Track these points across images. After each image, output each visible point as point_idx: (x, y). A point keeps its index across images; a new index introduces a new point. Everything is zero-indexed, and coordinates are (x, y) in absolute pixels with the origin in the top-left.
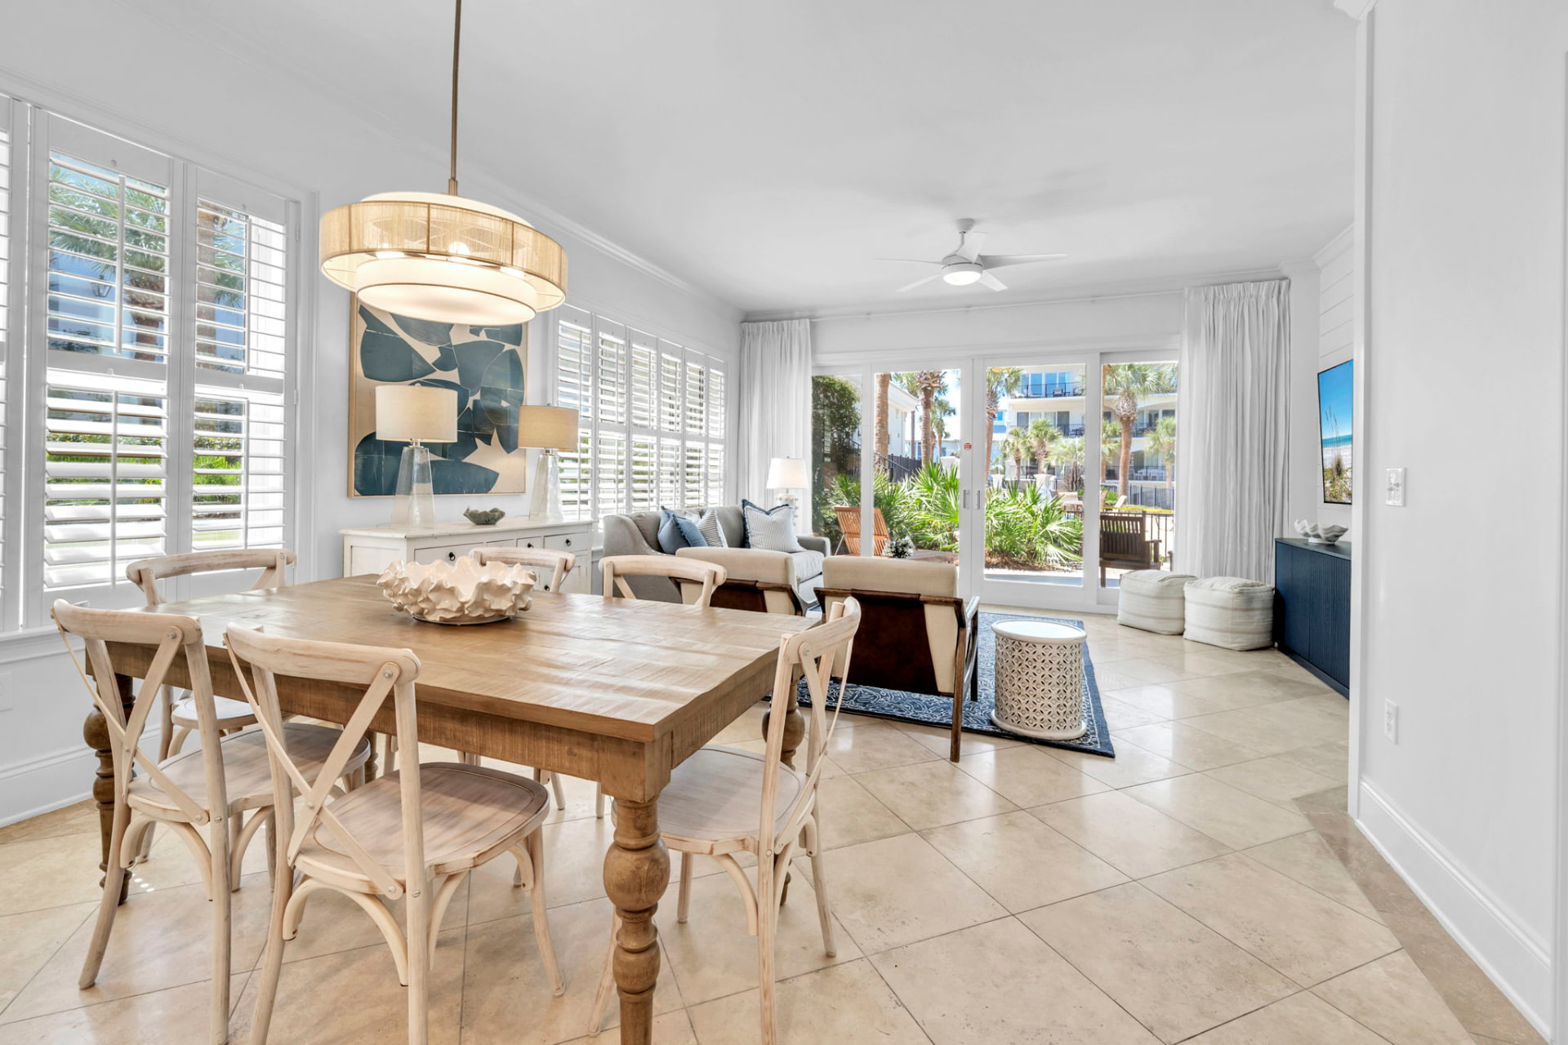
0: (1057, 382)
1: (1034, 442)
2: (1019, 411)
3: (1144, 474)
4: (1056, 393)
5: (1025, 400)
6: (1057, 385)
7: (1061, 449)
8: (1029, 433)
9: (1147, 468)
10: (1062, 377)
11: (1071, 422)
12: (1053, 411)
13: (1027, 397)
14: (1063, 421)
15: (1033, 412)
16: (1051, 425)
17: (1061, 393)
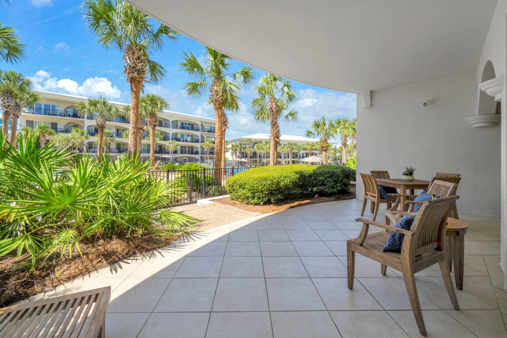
0: (51, 108)
2: (28, 119)
4: (50, 114)
5: (32, 114)
7: (62, 138)
9: (94, 148)
10: (54, 107)
11: (58, 127)
12: (48, 122)
13: (33, 113)
14: (54, 126)
15: (36, 120)
16: (49, 128)
17: (53, 114)
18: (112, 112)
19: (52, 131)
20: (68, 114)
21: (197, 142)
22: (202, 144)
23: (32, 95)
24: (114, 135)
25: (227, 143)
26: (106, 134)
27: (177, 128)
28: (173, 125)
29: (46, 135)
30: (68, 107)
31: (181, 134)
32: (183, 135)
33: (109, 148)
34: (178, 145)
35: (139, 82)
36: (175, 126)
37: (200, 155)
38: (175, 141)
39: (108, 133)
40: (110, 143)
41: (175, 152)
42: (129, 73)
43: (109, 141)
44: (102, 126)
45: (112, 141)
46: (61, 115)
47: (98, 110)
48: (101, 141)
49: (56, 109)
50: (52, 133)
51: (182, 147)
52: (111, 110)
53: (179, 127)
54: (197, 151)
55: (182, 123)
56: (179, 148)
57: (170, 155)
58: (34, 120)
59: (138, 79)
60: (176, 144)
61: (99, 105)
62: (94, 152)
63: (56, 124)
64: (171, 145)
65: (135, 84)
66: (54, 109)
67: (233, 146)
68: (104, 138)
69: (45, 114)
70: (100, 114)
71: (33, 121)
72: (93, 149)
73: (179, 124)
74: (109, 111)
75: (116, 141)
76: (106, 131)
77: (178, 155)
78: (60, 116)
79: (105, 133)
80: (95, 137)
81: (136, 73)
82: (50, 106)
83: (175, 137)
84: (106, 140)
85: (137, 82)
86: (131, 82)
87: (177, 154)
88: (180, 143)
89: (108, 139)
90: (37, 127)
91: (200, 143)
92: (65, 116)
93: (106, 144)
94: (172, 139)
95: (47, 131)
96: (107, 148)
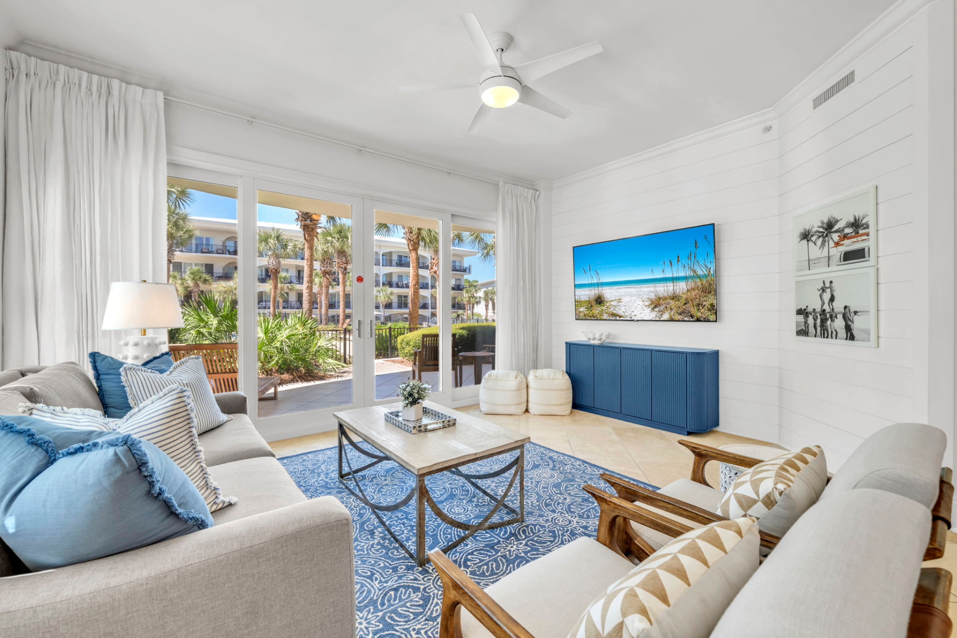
0: (204, 243)
1: (190, 283)
3: (264, 306)
4: (203, 250)
5: (180, 253)
6: (204, 246)
7: (223, 288)
8: (187, 277)
9: (266, 301)
10: (208, 239)
11: (215, 271)
12: (201, 263)
13: (181, 251)
14: (209, 268)
15: (185, 261)
16: (203, 273)
17: (206, 251)
18: (288, 250)
19: (207, 277)
20: (228, 250)
21: (425, 288)
22: (433, 290)
23: (186, 231)
24: (294, 280)
25: (477, 289)
26: (282, 280)
27: (391, 265)
28: (385, 261)
29: (200, 284)
30: (228, 239)
31: (399, 276)
32: (402, 276)
33: (286, 301)
34: (392, 293)
35: (313, 229)
36: (389, 261)
37: (430, 310)
38: (387, 287)
39: (284, 278)
40: (287, 294)
41: (389, 306)
42: (302, 220)
43: (287, 291)
44: (276, 270)
45: (291, 290)
46: (219, 251)
47: (270, 247)
48: (275, 292)
49: (211, 243)
50: (208, 280)
51: (400, 297)
52: (286, 247)
53: (394, 263)
54: (425, 304)
55: (400, 257)
56: (395, 300)
57: (380, 311)
58: (182, 261)
59: (311, 226)
60: (388, 293)
61: (272, 241)
62: (265, 308)
63: (212, 265)
64: (381, 294)
65: (308, 231)
66: (208, 245)
67: (486, 293)
68: (279, 285)
69: (196, 252)
70: (273, 254)
71: (181, 263)
72: (264, 303)
73: (395, 258)
74: (284, 249)
75: (297, 290)
76: (283, 274)
77: (395, 311)
78: (218, 253)
79: (280, 278)
80: (266, 284)
81: (309, 220)
82: (203, 238)
83: (388, 280)
84: (282, 289)
85: (311, 229)
86: (304, 230)
87: (392, 309)
88: (396, 290)
89: (285, 287)
90: (188, 273)
91: (430, 290)
92: (223, 254)
93: (282, 295)
94: (384, 284)
95: (200, 278)
96: (283, 301)
